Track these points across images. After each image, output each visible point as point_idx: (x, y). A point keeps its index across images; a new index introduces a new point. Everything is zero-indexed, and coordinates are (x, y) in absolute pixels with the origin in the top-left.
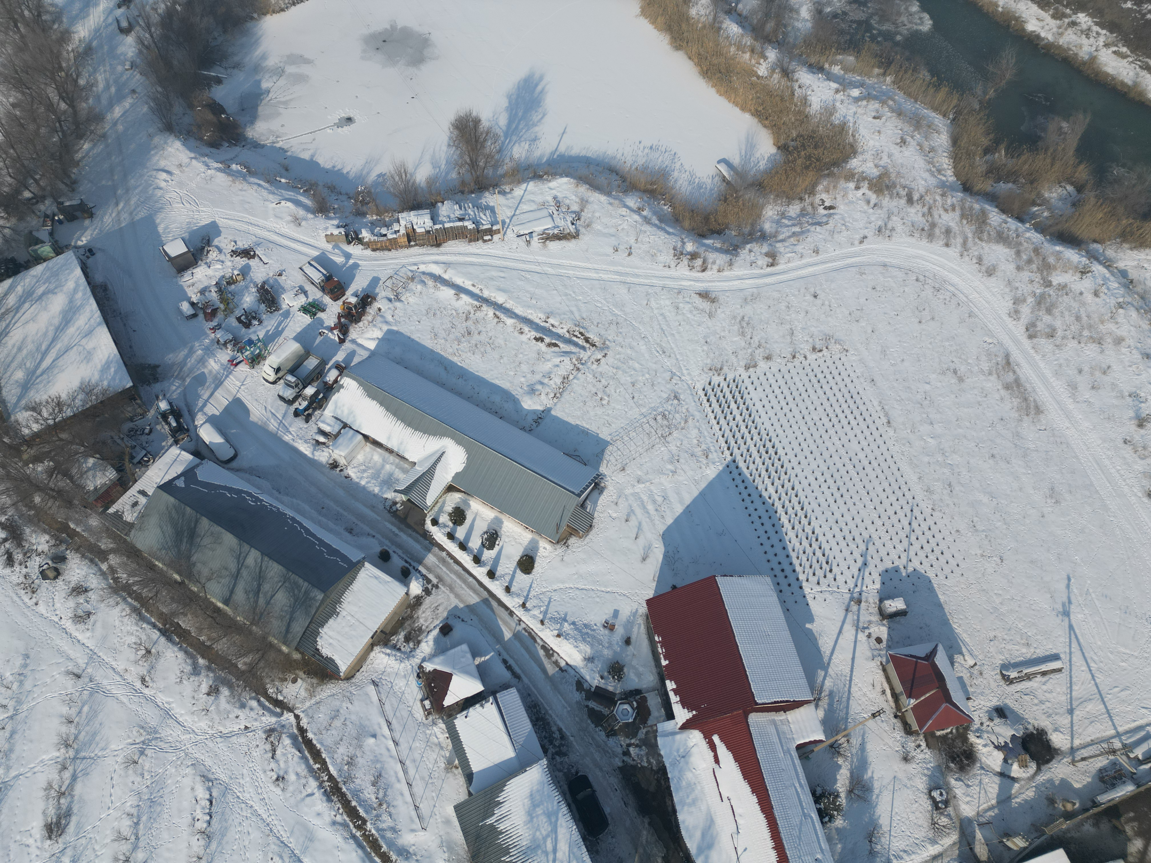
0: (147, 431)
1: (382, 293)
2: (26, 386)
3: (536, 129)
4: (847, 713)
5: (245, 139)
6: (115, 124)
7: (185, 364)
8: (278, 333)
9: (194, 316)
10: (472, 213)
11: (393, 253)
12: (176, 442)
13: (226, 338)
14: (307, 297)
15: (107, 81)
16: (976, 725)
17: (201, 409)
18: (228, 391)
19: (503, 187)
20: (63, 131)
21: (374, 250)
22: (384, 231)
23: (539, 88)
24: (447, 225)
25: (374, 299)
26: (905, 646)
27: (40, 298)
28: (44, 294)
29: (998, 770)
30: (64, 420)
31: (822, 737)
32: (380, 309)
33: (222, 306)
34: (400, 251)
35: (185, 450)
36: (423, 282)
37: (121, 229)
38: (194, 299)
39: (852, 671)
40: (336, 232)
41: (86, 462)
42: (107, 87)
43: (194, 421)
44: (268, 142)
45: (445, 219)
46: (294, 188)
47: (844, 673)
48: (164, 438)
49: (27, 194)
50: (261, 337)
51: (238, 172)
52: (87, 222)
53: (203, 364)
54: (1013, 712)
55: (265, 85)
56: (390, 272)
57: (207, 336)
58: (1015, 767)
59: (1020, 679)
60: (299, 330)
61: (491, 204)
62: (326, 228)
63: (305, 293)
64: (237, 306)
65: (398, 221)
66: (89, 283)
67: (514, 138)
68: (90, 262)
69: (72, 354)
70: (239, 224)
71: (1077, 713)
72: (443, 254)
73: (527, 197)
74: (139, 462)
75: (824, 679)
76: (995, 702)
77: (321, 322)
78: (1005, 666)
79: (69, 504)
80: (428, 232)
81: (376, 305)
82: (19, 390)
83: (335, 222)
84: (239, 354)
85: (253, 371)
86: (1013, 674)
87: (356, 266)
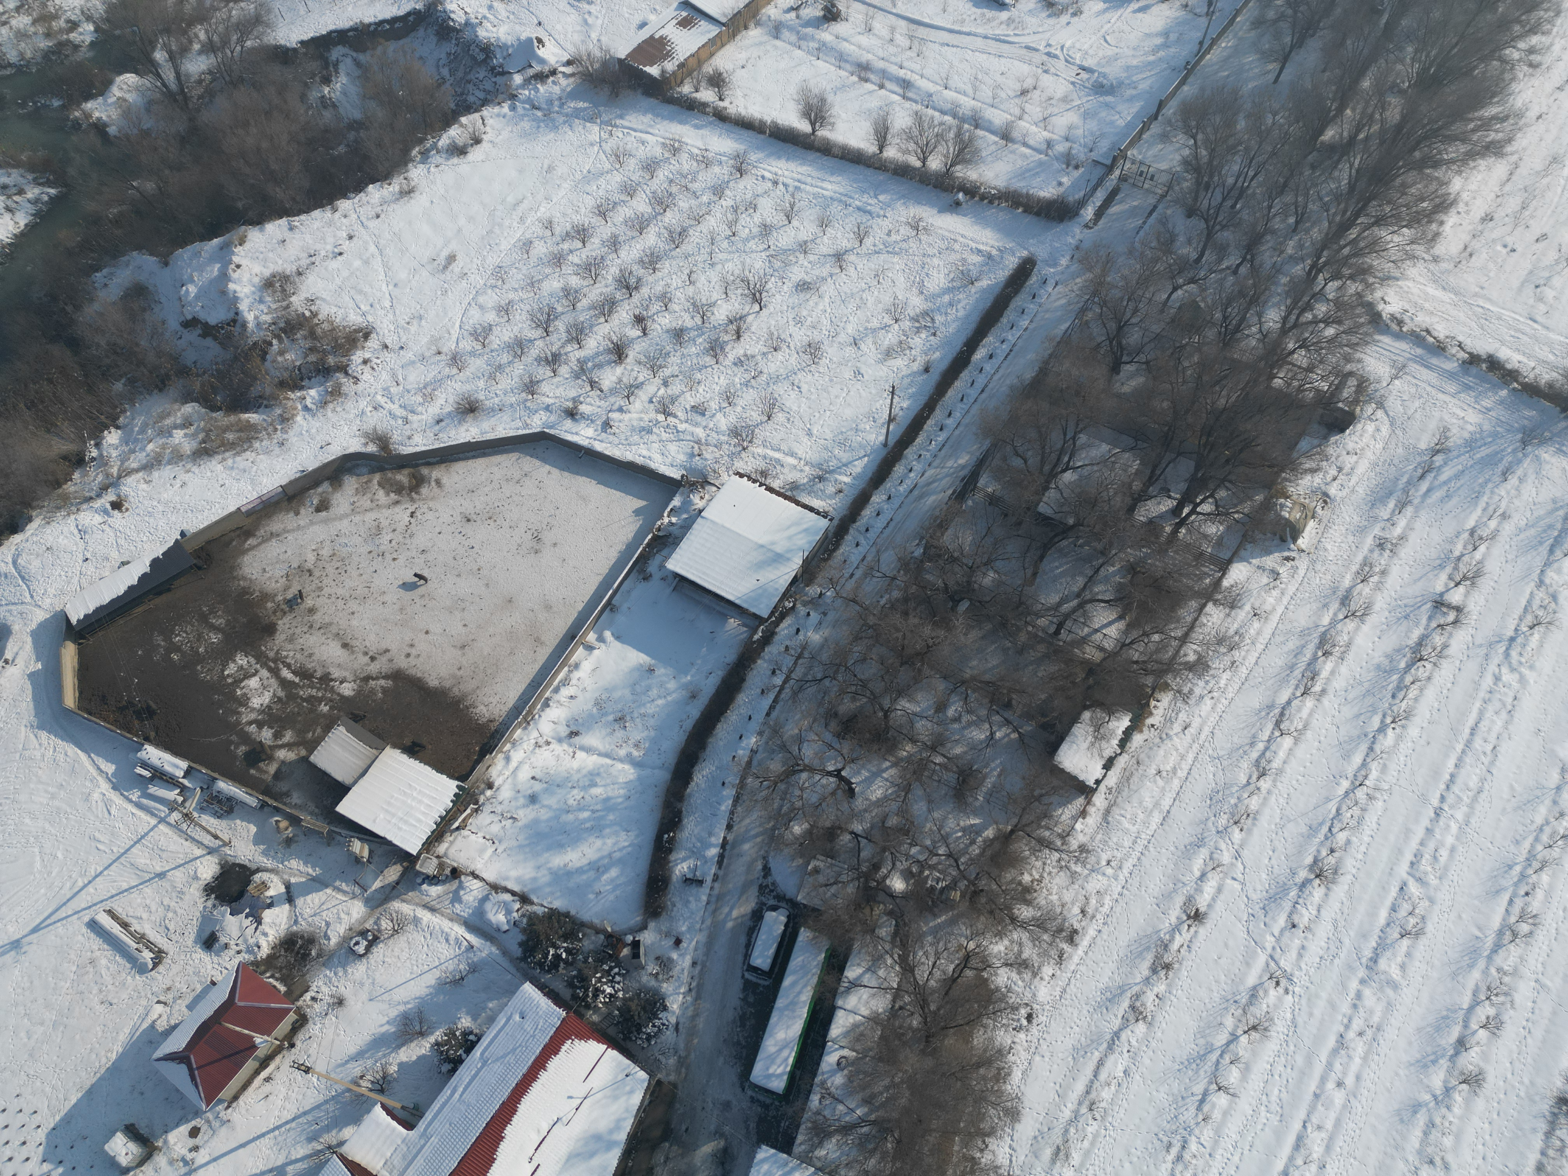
4: (326, 1102)
16: (246, 957)
26: (182, 1096)
29: (287, 906)
31: (378, 1108)
39: (263, 1135)
47: (272, 1142)
54: (200, 930)
58: (271, 893)
59: (149, 945)
71: (159, 869)
75: (297, 1161)
76: (200, 955)
78: (142, 969)
86: (147, 955)
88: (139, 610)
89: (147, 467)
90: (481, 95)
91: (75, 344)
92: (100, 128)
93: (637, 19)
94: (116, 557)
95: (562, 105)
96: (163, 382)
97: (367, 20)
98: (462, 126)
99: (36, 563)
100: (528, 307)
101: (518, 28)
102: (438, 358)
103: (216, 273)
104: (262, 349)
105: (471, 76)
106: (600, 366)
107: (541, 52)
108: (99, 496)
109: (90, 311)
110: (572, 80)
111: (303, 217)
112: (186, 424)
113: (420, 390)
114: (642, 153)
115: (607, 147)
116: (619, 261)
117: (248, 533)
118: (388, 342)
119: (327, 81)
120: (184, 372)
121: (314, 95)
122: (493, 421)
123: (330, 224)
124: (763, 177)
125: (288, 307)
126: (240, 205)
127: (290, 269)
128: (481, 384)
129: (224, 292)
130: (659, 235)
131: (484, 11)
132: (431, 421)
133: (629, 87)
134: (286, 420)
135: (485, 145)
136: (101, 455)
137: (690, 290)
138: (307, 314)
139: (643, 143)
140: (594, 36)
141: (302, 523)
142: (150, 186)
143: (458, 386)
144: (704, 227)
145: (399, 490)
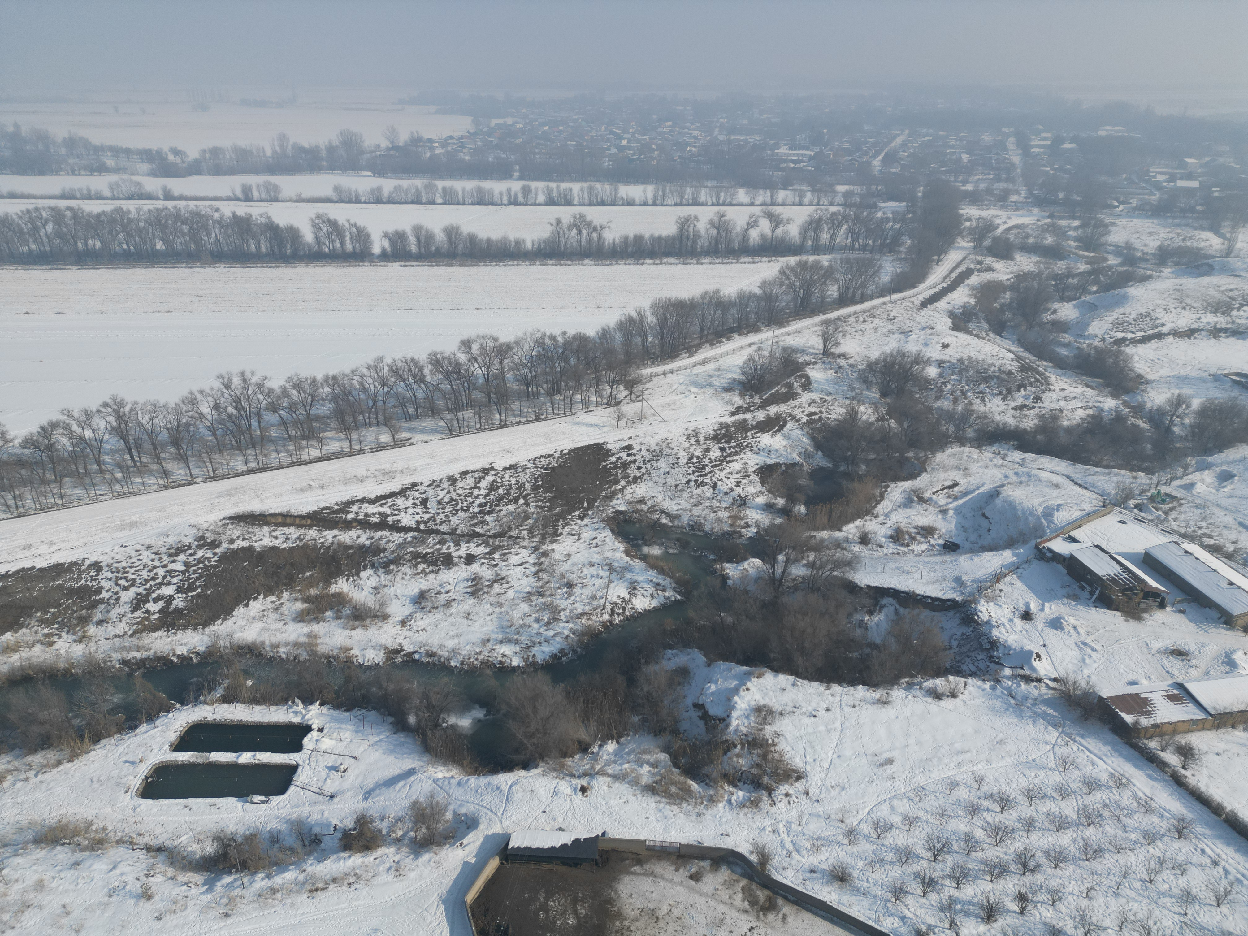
88: (546, 866)
89: (616, 777)
90: (973, 669)
91: (631, 682)
92: (724, 578)
93: (1131, 677)
94: (560, 822)
95: (1034, 704)
96: (660, 732)
97: (918, 592)
98: (947, 681)
99: (520, 795)
100: (930, 830)
101: (1025, 641)
102: (839, 824)
103: (732, 686)
104: (728, 746)
105: (973, 654)
106: (967, 914)
107: (1036, 664)
108: (579, 777)
109: (652, 668)
110: (1052, 692)
111: (805, 682)
112: (654, 765)
113: (813, 839)
114: (1088, 770)
115: (1059, 752)
116: (1027, 841)
117: (639, 861)
118: (811, 791)
119: (871, 613)
120: (675, 732)
121: (857, 617)
122: (853, 899)
123: (820, 695)
124: (1203, 851)
125: (761, 730)
126: (772, 655)
127: (777, 708)
128: (861, 864)
129: (729, 700)
130: (1074, 841)
131: (1006, 621)
132: (807, 866)
133: (1100, 719)
134: (712, 800)
135: (957, 701)
136: (598, 753)
137: (1084, 903)
138: (770, 741)
139: (1093, 764)
140: (1086, 672)
141: (676, 879)
142: (729, 619)
143: (842, 854)
144: (1122, 859)
145: (753, 903)
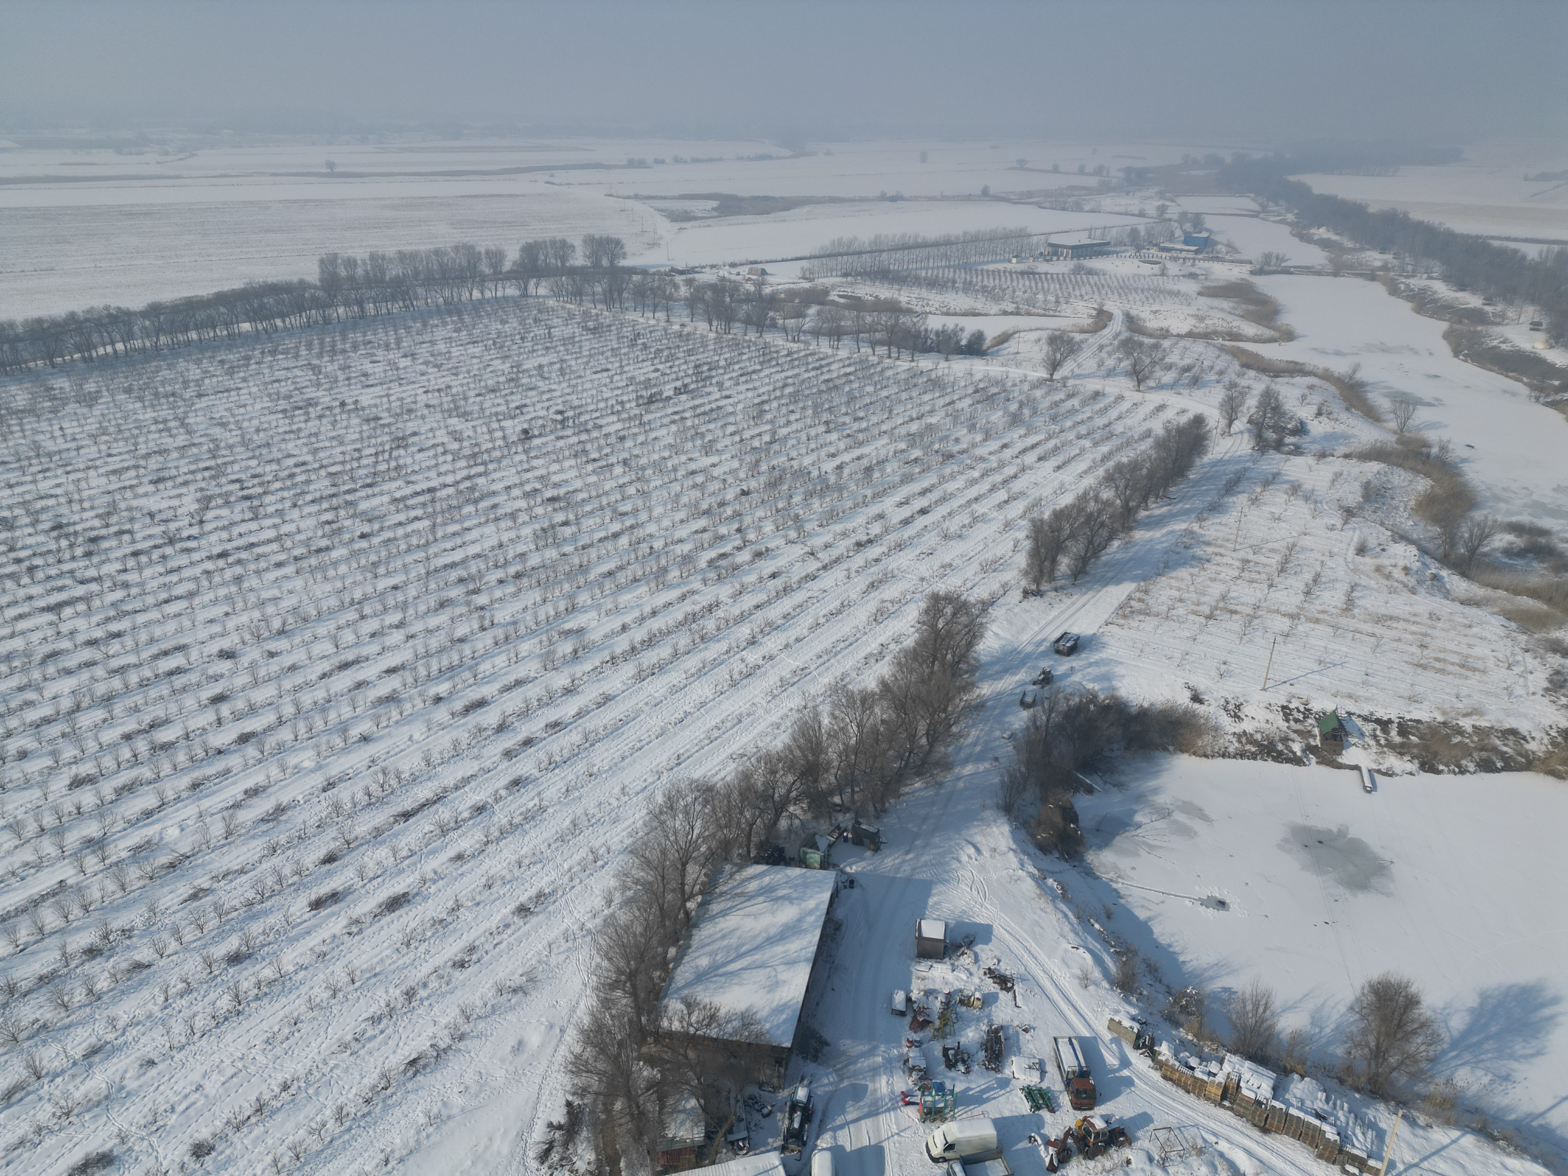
0: (765, 1111)
1: (1144, 1141)
2: (701, 977)
3: (1515, 1065)
5: (1082, 860)
6: (958, 779)
7: (855, 1062)
8: (979, 1100)
9: (902, 1014)
10: (1343, 1119)
11: (1191, 1099)
12: (783, 1149)
13: (917, 1063)
14: (1042, 1079)
15: (978, 738)
17: (835, 1130)
18: (878, 1130)
19: (1416, 1114)
20: (907, 762)
21: (1165, 1077)
22: (1193, 1061)
23: (1547, 1012)
24: (1293, 1111)
25: (1129, 1142)
27: (777, 899)
28: (783, 898)
30: (704, 1038)
32: (1129, 1162)
33: (937, 1023)
34: (1202, 1102)
35: (785, 1166)
36: (1213, 1167)
37: (894, 878)
38: (914, 996)
40: (1127, 1023)
41: (687, 1100)
42: (975, 744)
43: (817, 1138)
44: (1105, 877)
45: (1294, 1101)
46: (1105, 942)
48: (775, 1135)
49: (837, 800)
50: (957, 1090)
51: (1051, 889)
52: (869, 853)
53: (874, 1076)
55: (1138, 818)
56: (1172, 1121)
57: (900, 1046)
60: (1007, 1114)
61: (1383, 1125)
62: (1117, 1012)
63: (1043, 1073)
64: (953, 1034)
65: (1221, 1061)
66: (828, 913)
67: (1467, 1056)
68: (844, 893)
69: (761, 975)
70: (1016, 944)
72: (1266, 1147)
73: (1452, 1152)
74: (732, 1143)
77: (1040, 1124)
79: (638, 1135)
80: (1259, 1103)
81: (1127, 1153)
82: (692, 977)
83: (1134, 1011)
84: (919, 1093)
85: (921, 1126)
87: (1129, 1082)
